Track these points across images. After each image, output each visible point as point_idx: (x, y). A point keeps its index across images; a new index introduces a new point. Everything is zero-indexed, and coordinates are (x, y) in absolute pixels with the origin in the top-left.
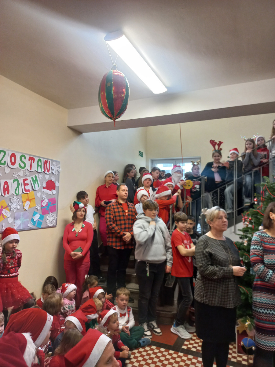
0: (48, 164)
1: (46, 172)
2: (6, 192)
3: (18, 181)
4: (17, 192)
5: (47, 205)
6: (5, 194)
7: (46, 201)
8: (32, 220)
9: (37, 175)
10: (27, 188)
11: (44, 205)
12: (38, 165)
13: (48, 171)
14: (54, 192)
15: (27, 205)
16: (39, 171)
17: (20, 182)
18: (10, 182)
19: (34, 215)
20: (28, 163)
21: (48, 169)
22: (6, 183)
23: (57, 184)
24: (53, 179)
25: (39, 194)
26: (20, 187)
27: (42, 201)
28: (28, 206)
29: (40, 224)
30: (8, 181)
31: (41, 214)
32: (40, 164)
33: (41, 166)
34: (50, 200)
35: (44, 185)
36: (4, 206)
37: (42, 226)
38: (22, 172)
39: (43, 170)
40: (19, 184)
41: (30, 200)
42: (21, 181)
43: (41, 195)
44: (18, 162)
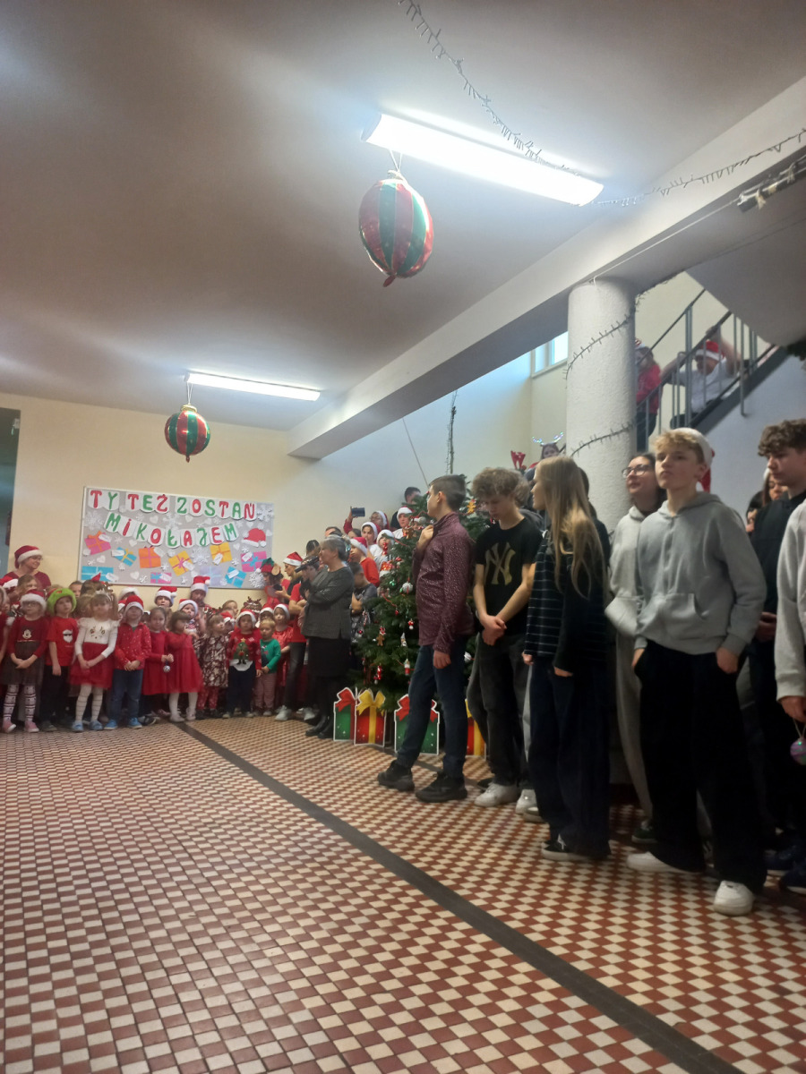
0: (251, 509)
1: (248, 518)
2: (188, 543)
3: (204, 530)
4: (203, 543)
5: (250, 560)
6: (186, 544)
7: (250, 555)
8: (227, 577)
9: (233, 523)
10: (217, 538)
11: (246, 559)
12: (234, 511)
13: (252, 517)
14: (263, 543)
15: (218, 559)
16: (237, 517)
17: (206, 531)
18: (193, 532)
19: (231, 570)
20: (218, 509)
21: (251, 514)
22: (187, 533)
23: (268, 534)
24: (260, 527)
25: (237, 546)
26: (207, 537)
27: (242, 555)
28: (220, 560)
29: (241, 583)
30: (189, 530)
31: (241, 570)
32: (237, 508)
33: (239, 512)
34: (255, 554)
35: (246, 535)
36: (186, 557)
37: (242, 586)
38: (210, 520)
39: (242, 516)
40: (205, 535)
41: (223, 553)
42: (209, 530)
43: (240, 548)
44: (204, 508)
